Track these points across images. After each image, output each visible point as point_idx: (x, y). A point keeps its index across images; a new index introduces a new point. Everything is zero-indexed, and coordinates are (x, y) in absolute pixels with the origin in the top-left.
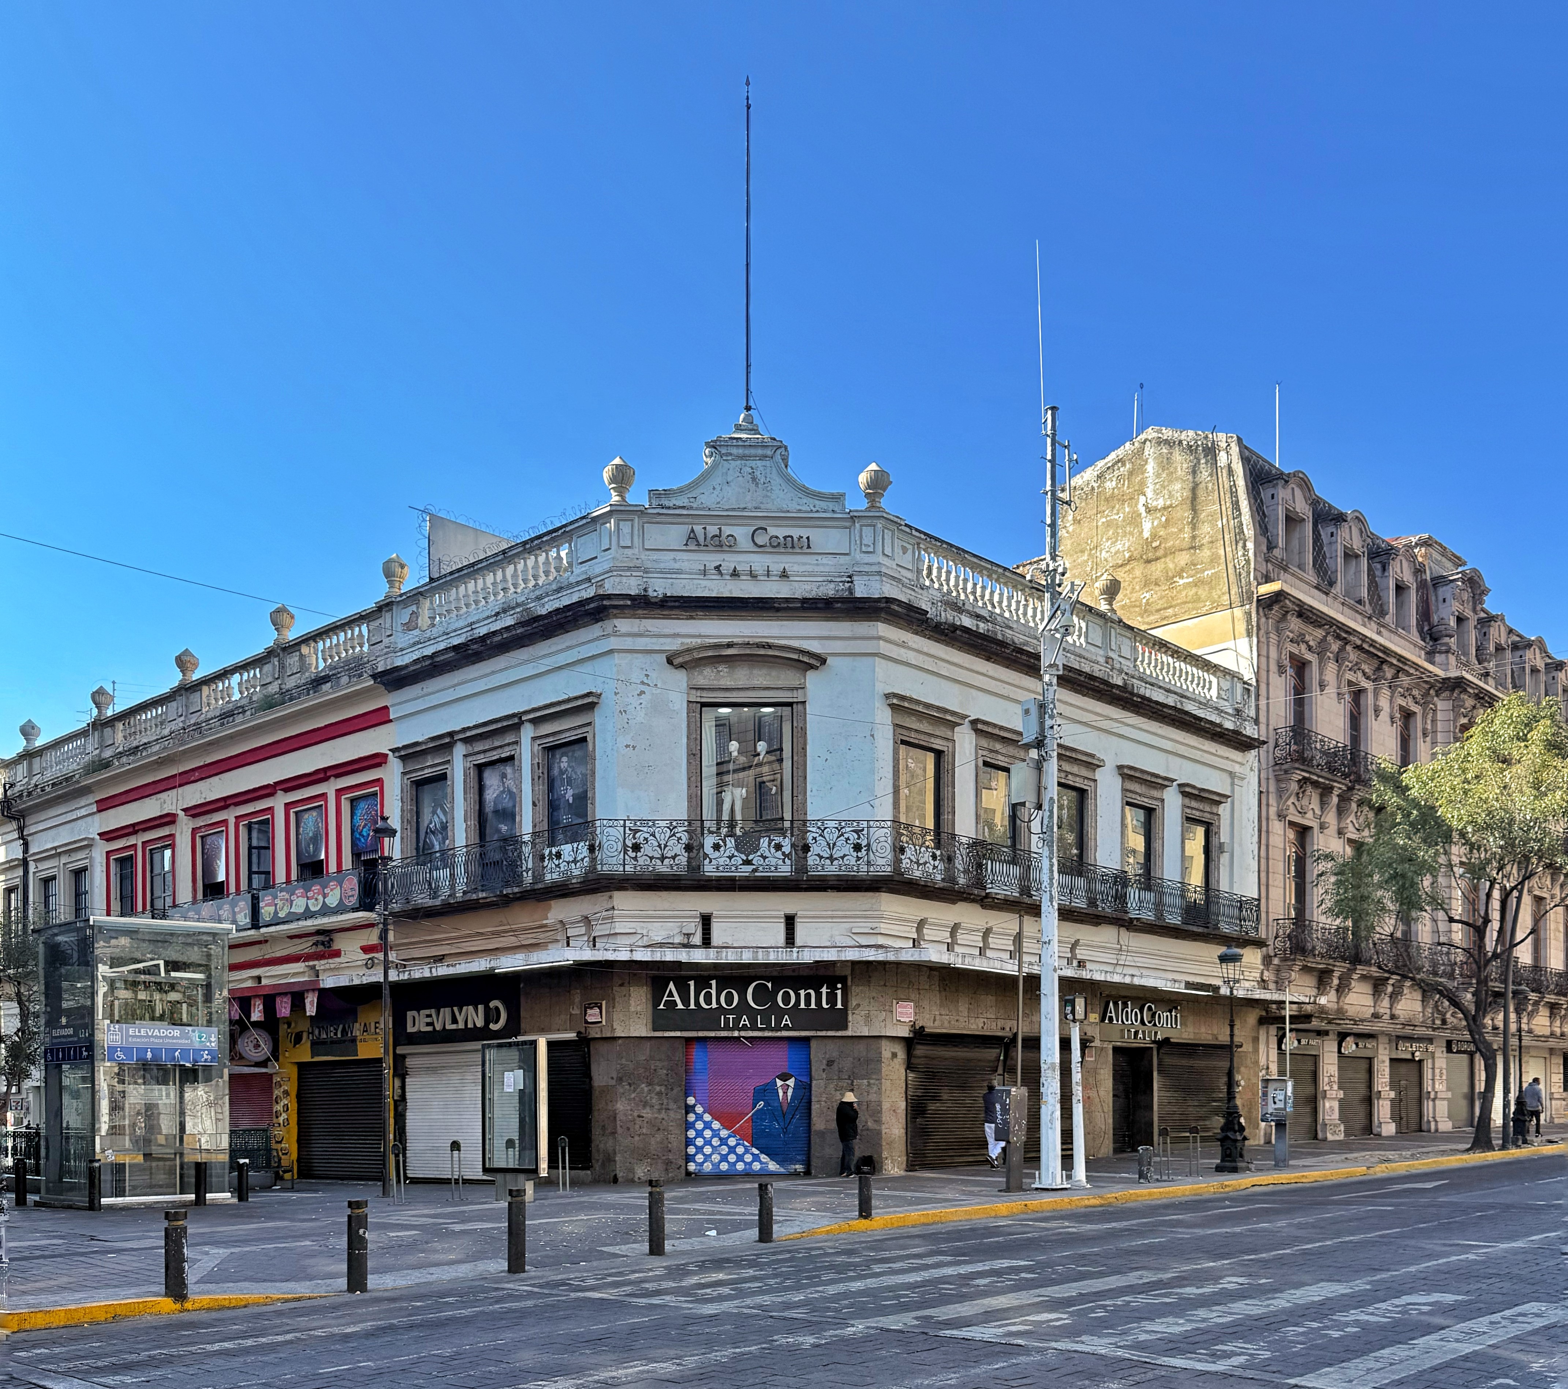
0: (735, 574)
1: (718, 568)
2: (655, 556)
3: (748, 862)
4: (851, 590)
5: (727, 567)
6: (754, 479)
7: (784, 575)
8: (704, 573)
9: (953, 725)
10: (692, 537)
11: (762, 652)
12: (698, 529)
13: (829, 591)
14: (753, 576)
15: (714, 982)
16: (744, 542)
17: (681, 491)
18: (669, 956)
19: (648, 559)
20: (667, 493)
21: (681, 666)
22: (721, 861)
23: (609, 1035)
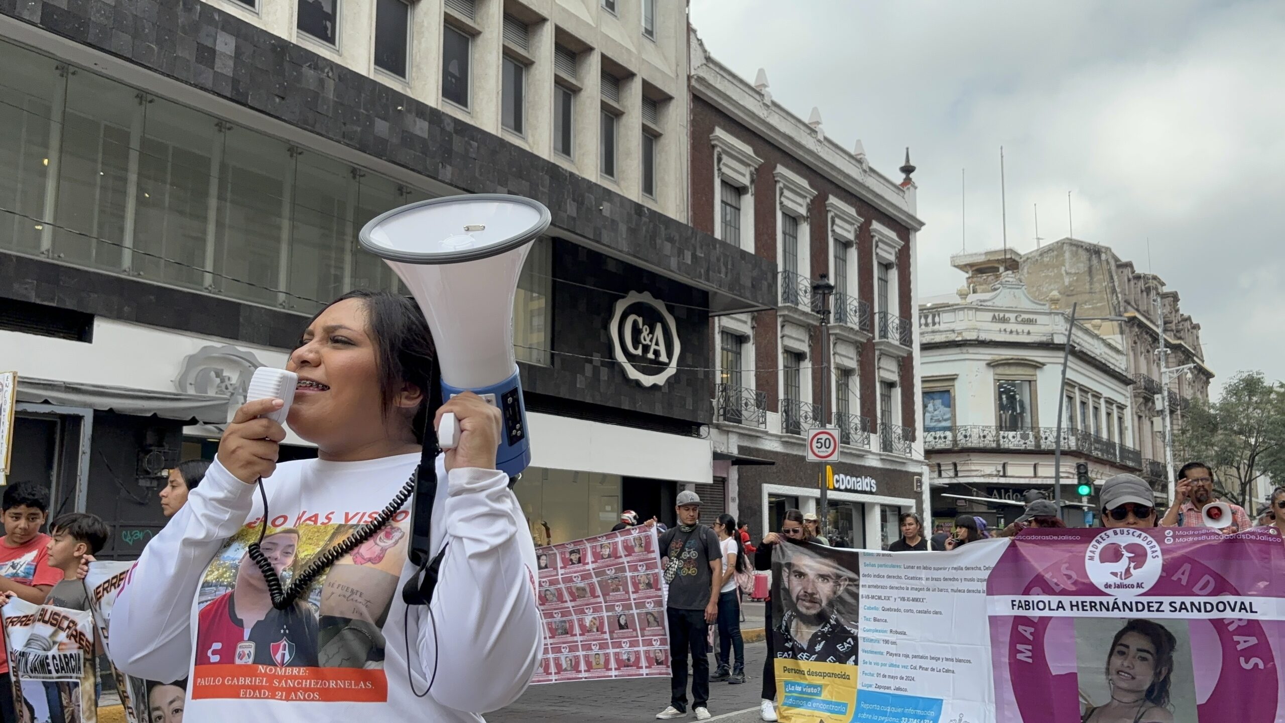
0: (1011, 332)
1: (1005, 330)
2: (980, 324)
3: (1025, 443)
4: (1052, 339)
5: (1008, 330)
6: (1015, 296)
7: (1029, 333)
8: (1000, 331)
9: (1074, 387)
10: (994, 317)
11: (1023, 362)
12: (997, 314)
13: (1044, 339)
14: (1018, 333)
15: (1011, 491)
16: (1013, 320)
17: (989, 300)
18: (995, 480)
19: (979, 325)
20: (984, 301)
21: (993, 366)
22: (1016, 443)
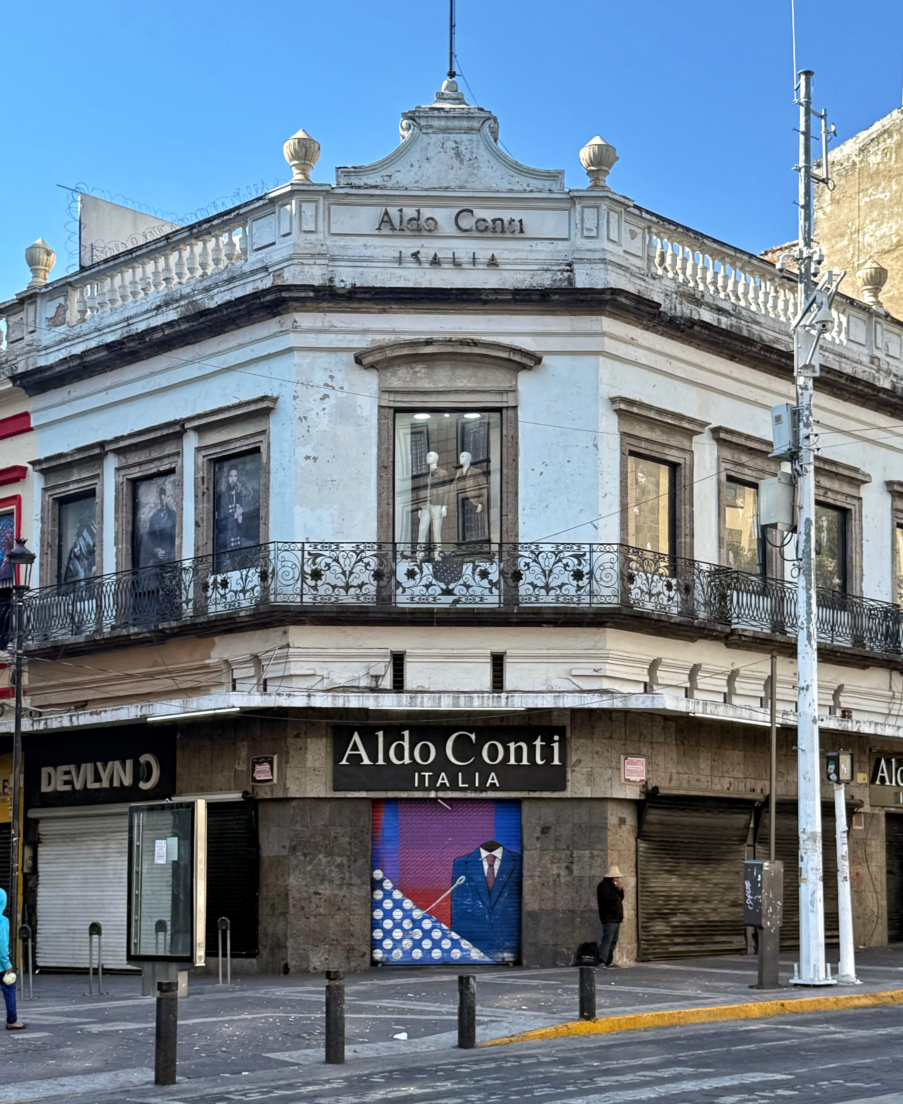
0: (435, 262)
1: (415, 255)
2: (342, 241)
3: (448, 592)
4: (570, 280)
5: (427, 254)
6: (458, 155)
7: (493, 263)
8: (400, 260)
9: (691, 434)
10: (386, 220)
11: (466, 350)
12: (393, 212)
13: (545, 281)
14: (456, 264)
15: (406, 733)
16: (446, 226)
17: (373, 169)
18: (354, 702)
19: (335, 246)
20: (357, 171)
21: (372, 366)
22: (417, 591)
23: (280, 795)
